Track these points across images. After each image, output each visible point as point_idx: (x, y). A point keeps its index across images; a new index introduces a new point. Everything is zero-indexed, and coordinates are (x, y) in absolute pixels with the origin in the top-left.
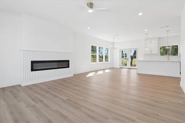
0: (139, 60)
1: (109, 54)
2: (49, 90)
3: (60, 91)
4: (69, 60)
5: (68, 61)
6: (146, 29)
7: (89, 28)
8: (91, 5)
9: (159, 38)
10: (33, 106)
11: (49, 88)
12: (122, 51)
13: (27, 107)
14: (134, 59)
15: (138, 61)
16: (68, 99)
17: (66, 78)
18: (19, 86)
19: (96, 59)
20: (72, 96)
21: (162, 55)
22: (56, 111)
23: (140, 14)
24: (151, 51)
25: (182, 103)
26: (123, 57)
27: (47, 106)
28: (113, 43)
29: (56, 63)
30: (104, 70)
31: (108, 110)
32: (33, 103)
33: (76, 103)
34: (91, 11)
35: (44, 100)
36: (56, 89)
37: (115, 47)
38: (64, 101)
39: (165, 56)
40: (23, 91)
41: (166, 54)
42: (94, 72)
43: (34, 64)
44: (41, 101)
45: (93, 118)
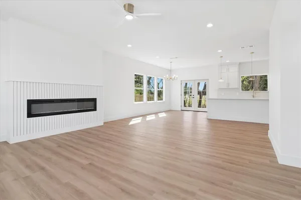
0: (210, 97)
1: (164, 87)
2: (59, 150)
3: (77, 149)
4: (96, 99)
5: (94, 100)
6: (220, 50)
7: (129, 46)
8: (130, 8)
9: (240, 63)
10: (27, 177)
11: (59, 146)
12: (186, 84)
13: (15, 180)
14: (203, 96)
15: (209, 99)
16: (90, 164)
17: (90, 129)
18: (6, 143)
19: (143, 97)
20: (98, 157)
21: (246, 90)
22: (67, 185)
23: (210, 25)
24: (228, 84)
25: (268, 162)
26: (185, 93)
27: (51, 177)
28: (170, 71)
29: (76, 104)
30: (156, 113)
31: (154, 179)
32: (27, 172)
33: (102, 169)
34: (129, 17)
35: (47, 167)
36: (72, 147)
37: (173, 77)
38: (83, 168)
39: (250, 91)
40: (12, 153)
41: (252, 88)
42: (141, 118)
43: (34, 106)
44: (43, 169)
45: (128, 193)
